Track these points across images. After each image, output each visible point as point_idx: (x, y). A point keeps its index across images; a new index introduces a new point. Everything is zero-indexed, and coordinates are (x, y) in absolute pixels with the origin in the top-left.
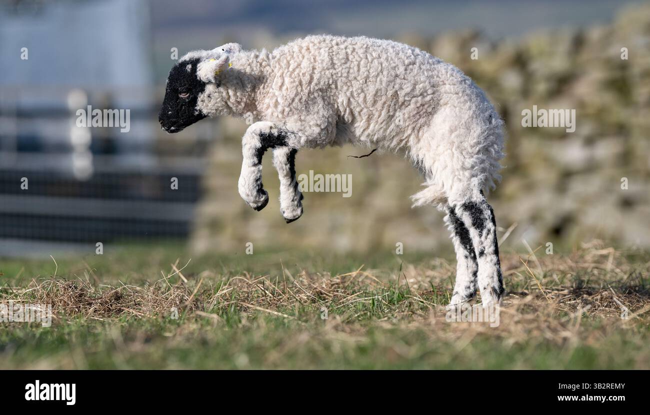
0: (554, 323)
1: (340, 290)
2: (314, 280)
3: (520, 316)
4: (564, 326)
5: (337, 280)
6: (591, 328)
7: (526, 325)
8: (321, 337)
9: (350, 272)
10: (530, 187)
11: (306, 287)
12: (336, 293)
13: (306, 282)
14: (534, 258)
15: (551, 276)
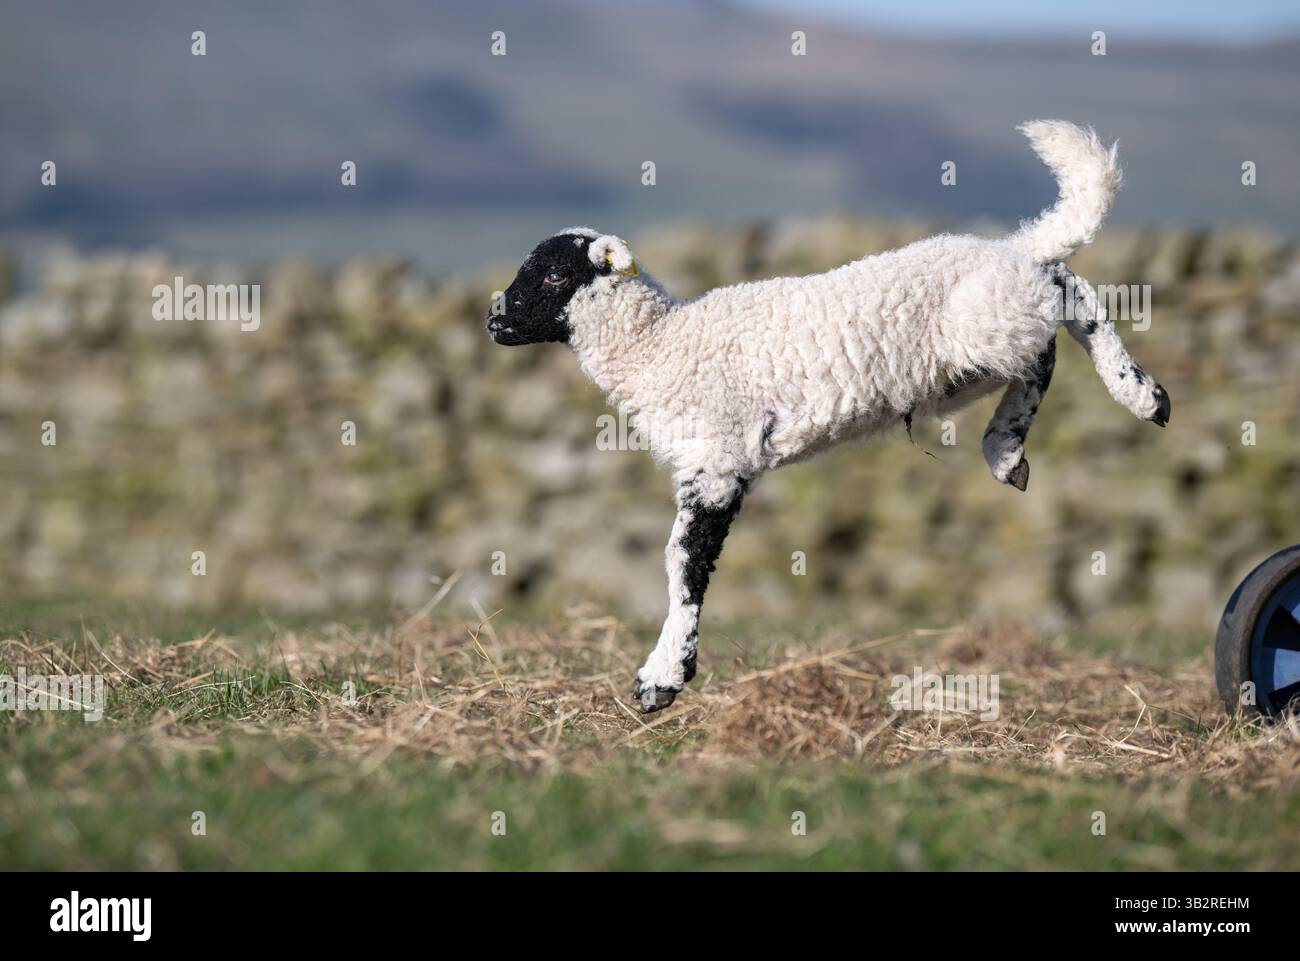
0: (519, 735)
1: (174, 669)
2: (133, 650)
3: (465, 721)
4: (534, 740)
5: (171, 652)
6: (578, 746)
7: (474, 737)
8: (143, 743)
9: (192, 639)
10: (481, 515)
11: (119, 661)
12: (168, 674)
13: (120, 652)
14: (488, 629)
15: (514, 659)
